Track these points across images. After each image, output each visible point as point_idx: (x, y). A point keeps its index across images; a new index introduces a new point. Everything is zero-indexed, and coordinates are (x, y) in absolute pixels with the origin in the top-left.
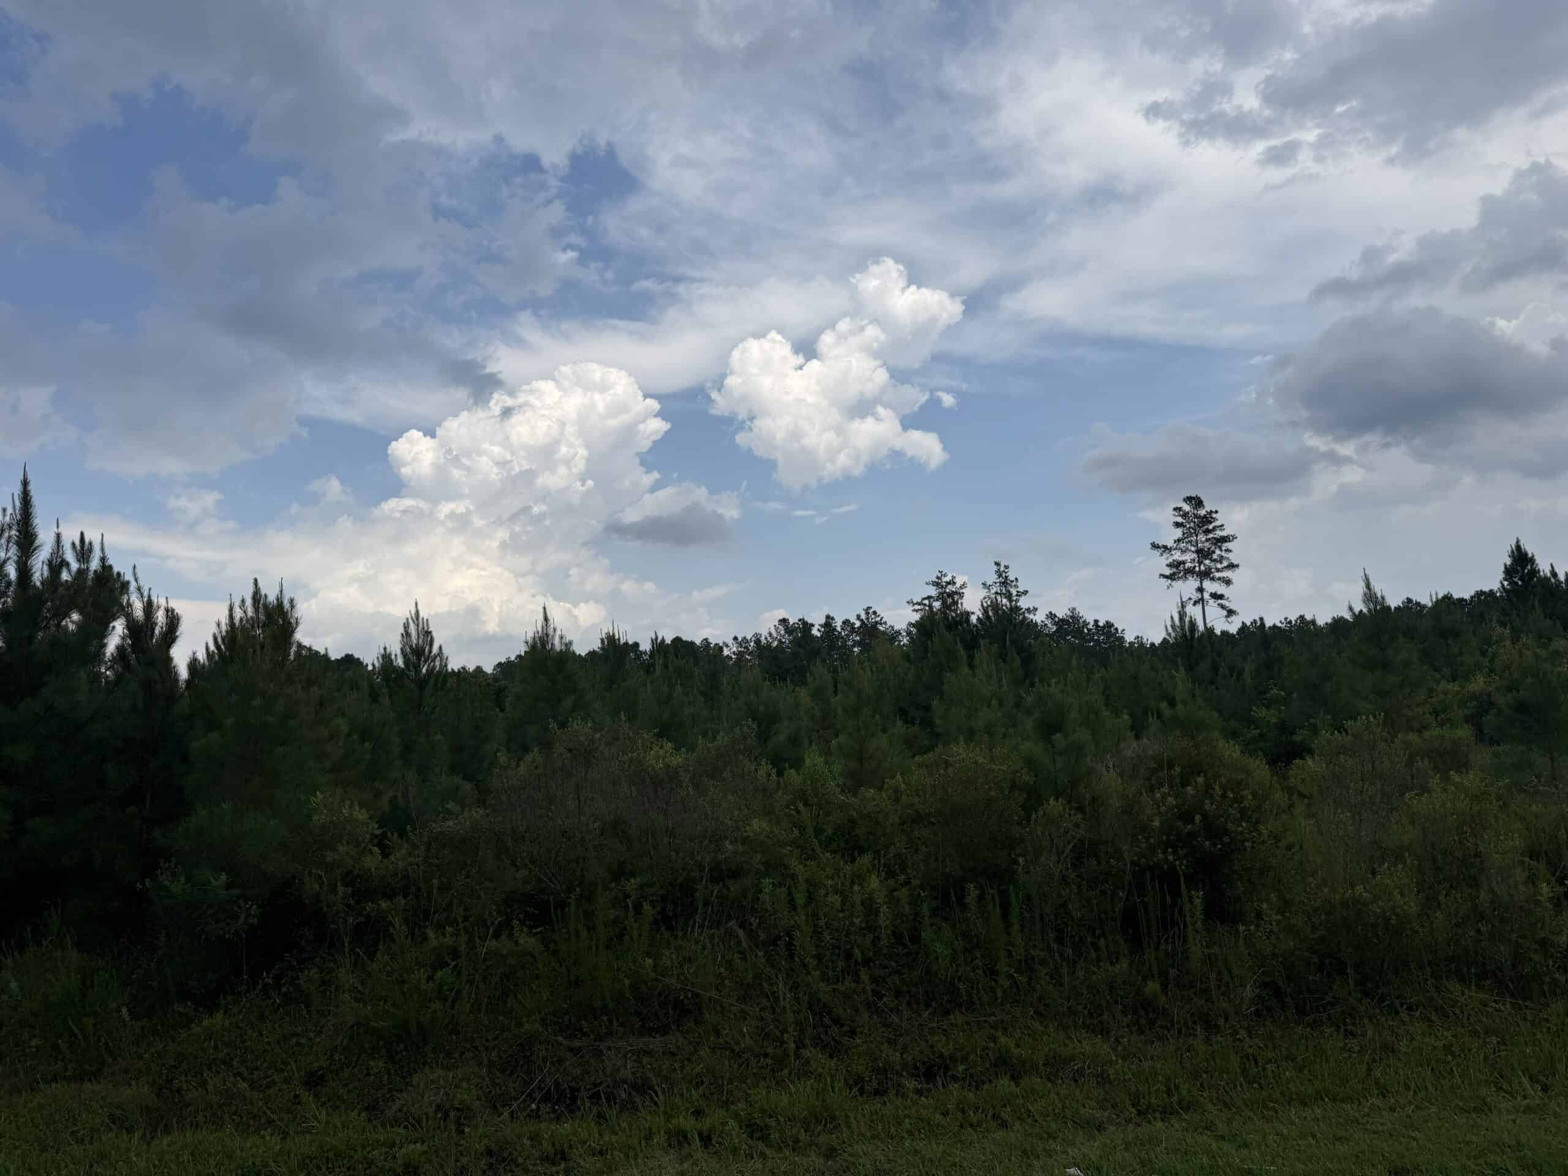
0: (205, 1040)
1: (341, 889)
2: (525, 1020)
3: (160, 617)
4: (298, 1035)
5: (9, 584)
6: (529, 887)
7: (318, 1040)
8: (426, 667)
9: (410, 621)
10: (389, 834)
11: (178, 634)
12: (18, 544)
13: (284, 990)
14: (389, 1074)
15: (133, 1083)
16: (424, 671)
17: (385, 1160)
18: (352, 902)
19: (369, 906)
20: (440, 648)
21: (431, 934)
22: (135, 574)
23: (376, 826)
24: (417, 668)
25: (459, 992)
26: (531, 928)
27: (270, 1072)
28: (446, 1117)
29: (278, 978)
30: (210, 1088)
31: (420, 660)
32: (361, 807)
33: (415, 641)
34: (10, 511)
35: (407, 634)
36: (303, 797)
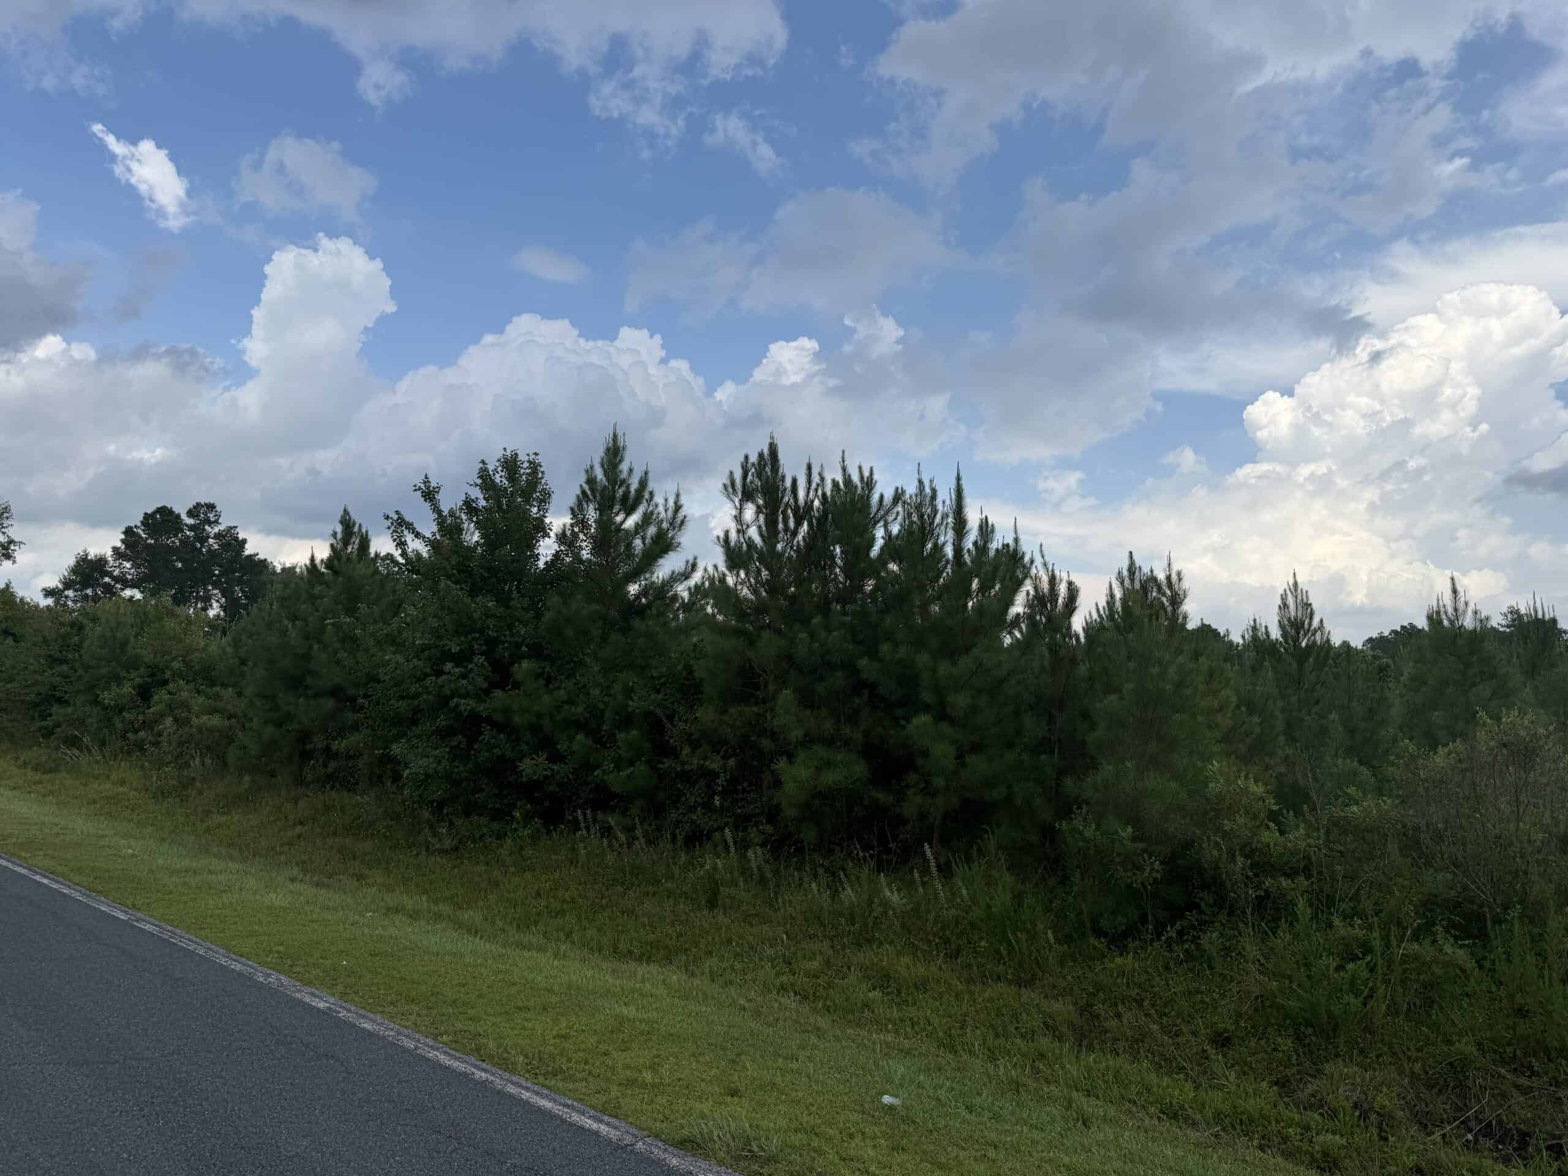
0: (1118, 976)
1: (1240, 860)
2: (1455, 1038)
3: (1063, 589)
4: (1202, 993)
5: (947, 562)
6: (1453, 893)
7: (1223, 1003)
8: (1306, 640)
9: (1288, 592)
10: (1285, 811)
11: (1077, 604)
12: (953, 529)
13: (1186, 946)
14: (1298, 1055)
15: (1060, 998)
16: (1304, 644)
17: (1301, 1140)
18: (1250, 874)
19: (1268, 882)
20: (1321, 621)
21: (1337, 922)
22: (1041, 551)
23: (1273, 801)
24: (1296, 640)
25: (1372, 990)
26: (1456, 938)
27: (1178, 1022)
28: (1364, 1116)
29: (1181, 934)
30: (1125, 1021)
31: (1298, 633)
32: (1256, 781)
33: (1293, 614)
34: (948, 502)
35: (1284, 606)
36: (1199, 764)
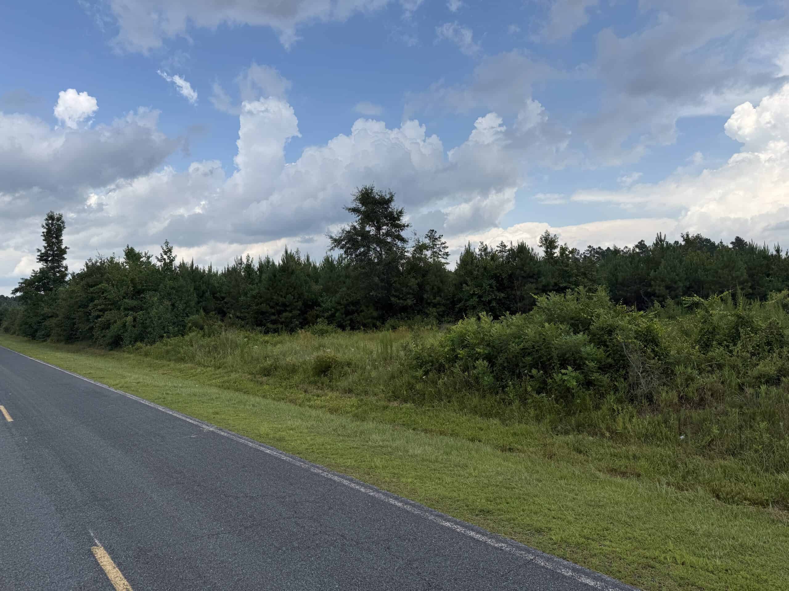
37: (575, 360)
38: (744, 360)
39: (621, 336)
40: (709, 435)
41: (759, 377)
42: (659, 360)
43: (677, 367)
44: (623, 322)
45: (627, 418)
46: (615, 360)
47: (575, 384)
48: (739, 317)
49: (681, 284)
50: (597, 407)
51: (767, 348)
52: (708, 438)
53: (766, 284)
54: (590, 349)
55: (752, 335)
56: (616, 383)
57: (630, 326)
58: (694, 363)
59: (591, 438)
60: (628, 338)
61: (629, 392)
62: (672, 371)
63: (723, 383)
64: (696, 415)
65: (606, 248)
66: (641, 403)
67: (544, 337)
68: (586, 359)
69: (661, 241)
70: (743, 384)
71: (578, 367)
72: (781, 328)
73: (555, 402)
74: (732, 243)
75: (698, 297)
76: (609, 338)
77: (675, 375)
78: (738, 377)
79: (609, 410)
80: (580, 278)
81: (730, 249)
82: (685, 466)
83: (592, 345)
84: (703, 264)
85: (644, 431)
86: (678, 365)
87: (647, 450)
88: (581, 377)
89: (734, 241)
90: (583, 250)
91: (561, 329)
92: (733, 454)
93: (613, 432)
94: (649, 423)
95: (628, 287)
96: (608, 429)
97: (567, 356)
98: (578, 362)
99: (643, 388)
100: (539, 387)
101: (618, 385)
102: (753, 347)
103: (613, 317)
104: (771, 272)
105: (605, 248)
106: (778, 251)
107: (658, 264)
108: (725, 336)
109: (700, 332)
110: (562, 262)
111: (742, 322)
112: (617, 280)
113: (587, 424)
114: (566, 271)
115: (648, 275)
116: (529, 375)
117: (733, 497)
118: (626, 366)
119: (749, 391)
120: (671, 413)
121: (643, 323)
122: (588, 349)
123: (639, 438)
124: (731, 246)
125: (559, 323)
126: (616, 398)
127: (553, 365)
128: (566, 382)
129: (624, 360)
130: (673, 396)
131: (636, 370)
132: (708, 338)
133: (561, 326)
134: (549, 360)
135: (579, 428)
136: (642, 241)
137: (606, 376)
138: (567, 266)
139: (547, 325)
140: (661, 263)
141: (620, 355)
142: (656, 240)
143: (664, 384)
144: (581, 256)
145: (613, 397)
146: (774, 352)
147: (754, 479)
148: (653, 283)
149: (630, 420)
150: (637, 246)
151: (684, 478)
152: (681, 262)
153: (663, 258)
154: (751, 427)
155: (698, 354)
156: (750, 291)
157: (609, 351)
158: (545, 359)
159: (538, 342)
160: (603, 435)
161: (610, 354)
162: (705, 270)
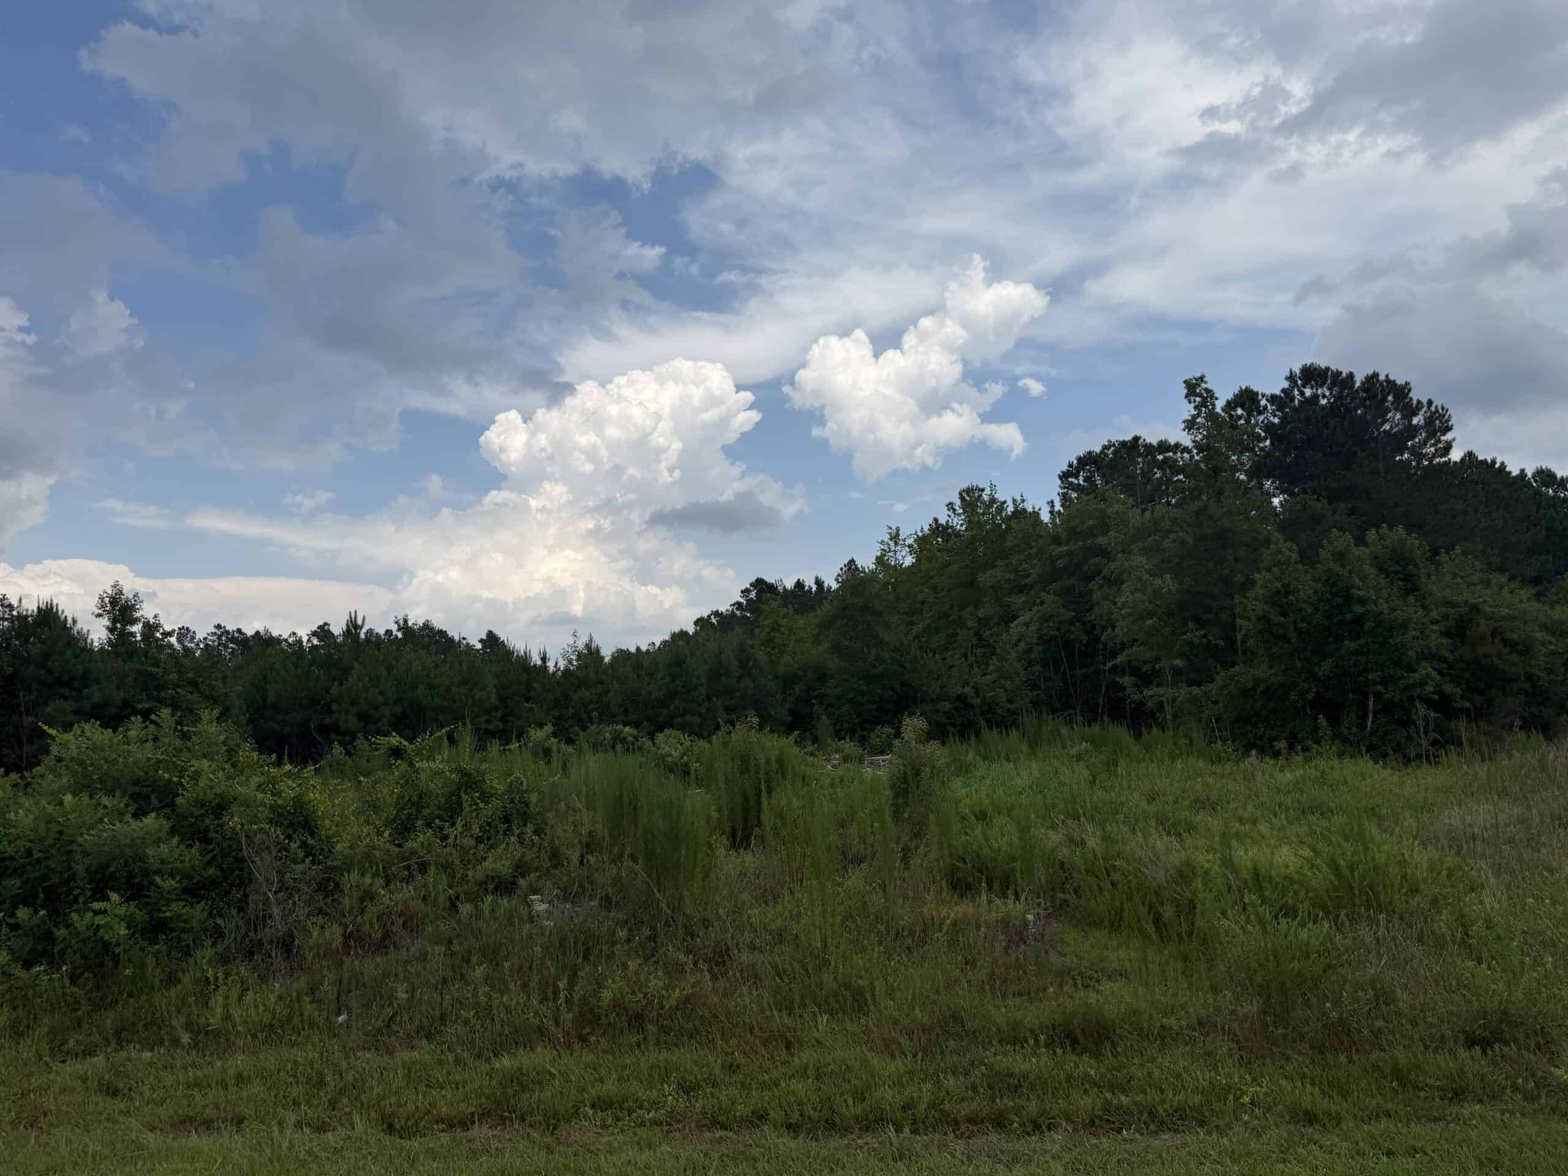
37: (130, 875)
38: (464, 850)
39: (240, 817)
40: (391, 1004)
41: (486, 883)
42: (313, 863)
43: (346, 874)
44: (246, 788)
45: (234, 994)
46: (222, 870)
47: (123, 932)
48: (464, 773)
49: (387, 712)
50: (172, 980)
51: (502, 827)
52: (389, 1011)
53: (524, 715)
54: (169, 850)
55: (482, 805)
56: (219, 921)
57: (260, 796)
58: (377, 865)
59: (147, 1055)
60: (255, 820)
61: (246, 935)
62: (337, 885)
63: (424, 899)
64: (370, 966)
65: (253, 633)
66: (270, 956)
67: (59, 828)
68: (157, 872)
69: (357, 627)
70: (457, 898)
71: (135, 891)
72: (525, 791)
73: (67, 982)
74: (481, 641)
75: (398, 738)
76: (216, 822)
77: (342, 891)
78: (450, 887)
79: (197, 981)
80: (183, 692)
81: (477, 650)
82: (337, 1077)
83: (175, 841)
84: (428, 676)
85: (266, 1019)
86: (349, 872)
87: (269, 1058)
88: (140, 915)
89: (485, 637)
90: (203, 631)
91: (105, 807)
92: (429, 1037)
93: (199, 1032)
94: (280, 998)
95: (287, 713)
96: (189, 1027)
97: (112, 869)
98: (136, 881)
99: (278, 925)
100: (32, 950)
101: (223, 925)
102: (481, 827)
103: (228, 778)
104: (532, 694)
105: (249, 632)
106: (544, 659)
107: (348, 671)
108: (439, 808)
109: (397, 803)
110: (146, 655)
111: (469, 782)
112: (264, 699)
113: (142, 1023)
114: (151, 675)
115: (327, 691)
116: (8, 924)
117: (416, 1124)
118: (245, 881)
119: (465, 908)
120: (325, 972)
121: (289, 789)
122: (164, 849)
123: (254, 1036)
124: (479, 646)
125: (101, 793)
126: (217, 953)
127: (76, 893)
128: (102, 931)
129: (241, 870)
130: (334, 934)
131: (264, 888)
132: (410, 814)
133: (106, 801)
134: (67, 881)
135: (122, 1036)
136: (326, 624)
137: (199, 907)
138: (157, 664)
139: (68, 798)
140: (352, 668)
141: (236, 858)
142: (347, 625)
143: (320, 912)
144: (198, 645)
145: (209, 953)
146: (513, 834)
147: (458, 1078)
148: (334, 707)
149: (240, 998)
150: (314, 634)
151: (333, 1103)
152: (389, 669)
153: (357, 659)
154: (462, 976)
155: (388, 846)
156: (501, 725)
157: (212, 851)
158: (56, 879)
159: (41, 840)
160: (176, 1042)
161: (214, 858)
162: (431, 687)
